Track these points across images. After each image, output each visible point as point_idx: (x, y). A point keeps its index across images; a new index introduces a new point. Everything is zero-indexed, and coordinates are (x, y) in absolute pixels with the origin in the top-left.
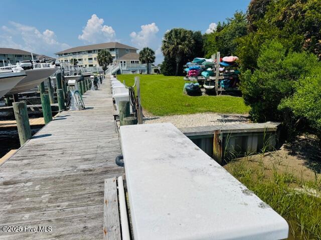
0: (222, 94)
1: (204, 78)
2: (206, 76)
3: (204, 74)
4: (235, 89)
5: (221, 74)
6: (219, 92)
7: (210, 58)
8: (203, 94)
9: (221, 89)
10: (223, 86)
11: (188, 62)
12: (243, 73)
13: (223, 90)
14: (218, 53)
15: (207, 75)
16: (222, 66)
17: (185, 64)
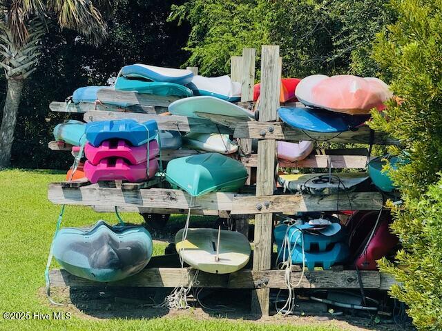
0: (296, 312)
1: (181, 203)
2: (192, 188)
3: (184, 171)
4: (371, 282)
5: (286, 179)
6: (278, 298)
7: (219, 70)
8: (176, 302)
9: (287, 279)
10: (303, 258)
11: (84, 83)
12: (416, 196)
13: (303, 283)
14: (272, 53)
15: (203, 183)
16: (291, 133)
17: (64, 94)
